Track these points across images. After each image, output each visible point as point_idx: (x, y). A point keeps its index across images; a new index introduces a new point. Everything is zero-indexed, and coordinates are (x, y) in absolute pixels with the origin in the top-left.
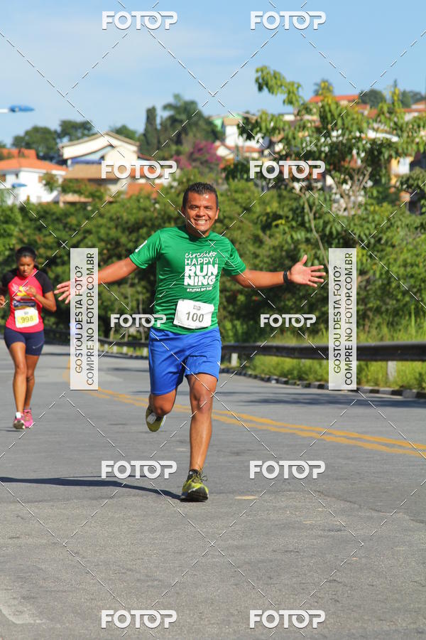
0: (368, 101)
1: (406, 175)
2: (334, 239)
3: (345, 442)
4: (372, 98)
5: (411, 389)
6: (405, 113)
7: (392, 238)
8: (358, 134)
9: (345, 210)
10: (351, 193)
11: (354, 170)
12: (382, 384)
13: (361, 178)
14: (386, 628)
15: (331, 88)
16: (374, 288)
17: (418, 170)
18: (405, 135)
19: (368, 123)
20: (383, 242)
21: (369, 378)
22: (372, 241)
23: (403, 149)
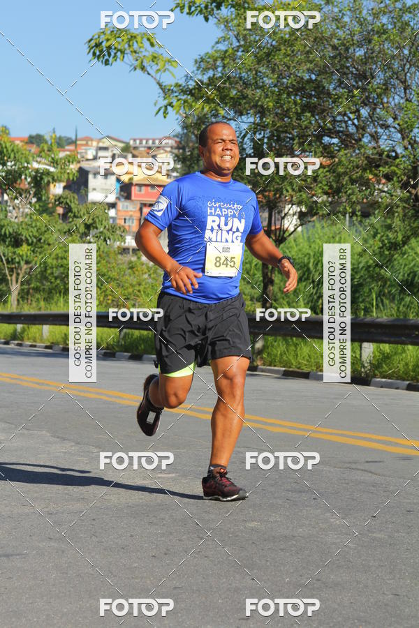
0: (34, 142)
1: (58, 195)
2: (7, 238)
3: (8, 380)
4: (38, 140)
5: (59, 345)
6: (59, 151)
7: (48, 238)
8: (26, 165)
9: (16, 218)
10: (20, 206)
11: (23, 190)
12: (38, 341)
13: (28, 196)
14: (27, 511)
15: (7, 132)
16: (35, 273)
17: (67, 192)
18: (59, 167)
19: (34, 158)
20: (42, 241)
21: (30, 336)
22: (35, 240)
23: (58, 177)
